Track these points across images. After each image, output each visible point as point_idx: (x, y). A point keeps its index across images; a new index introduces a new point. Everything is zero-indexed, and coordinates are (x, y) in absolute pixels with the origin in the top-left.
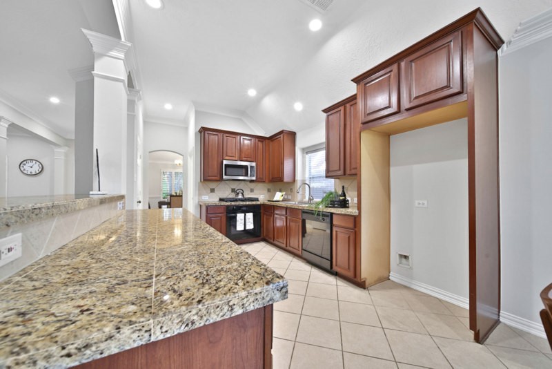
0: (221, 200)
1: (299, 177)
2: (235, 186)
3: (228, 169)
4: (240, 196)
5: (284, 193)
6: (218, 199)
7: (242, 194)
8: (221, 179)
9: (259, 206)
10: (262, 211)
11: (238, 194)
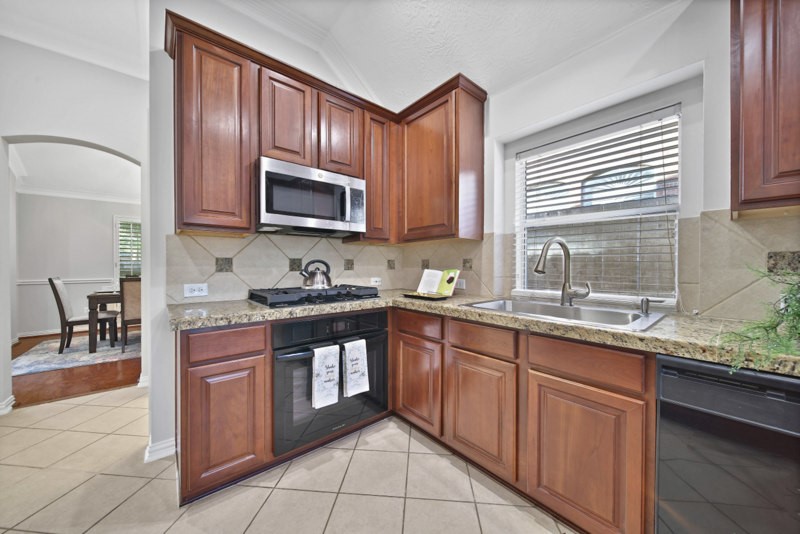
0: (256, 297)
1: (495, 226)
2: (304, 250)
3: (279, 193)
4: (319, 284)
5: (455, 273)
6: (244, 295)
7: (326, 274)
8: (255, 227)
9: (380, 315)
10: (389, 329)
11: (313, 275)
